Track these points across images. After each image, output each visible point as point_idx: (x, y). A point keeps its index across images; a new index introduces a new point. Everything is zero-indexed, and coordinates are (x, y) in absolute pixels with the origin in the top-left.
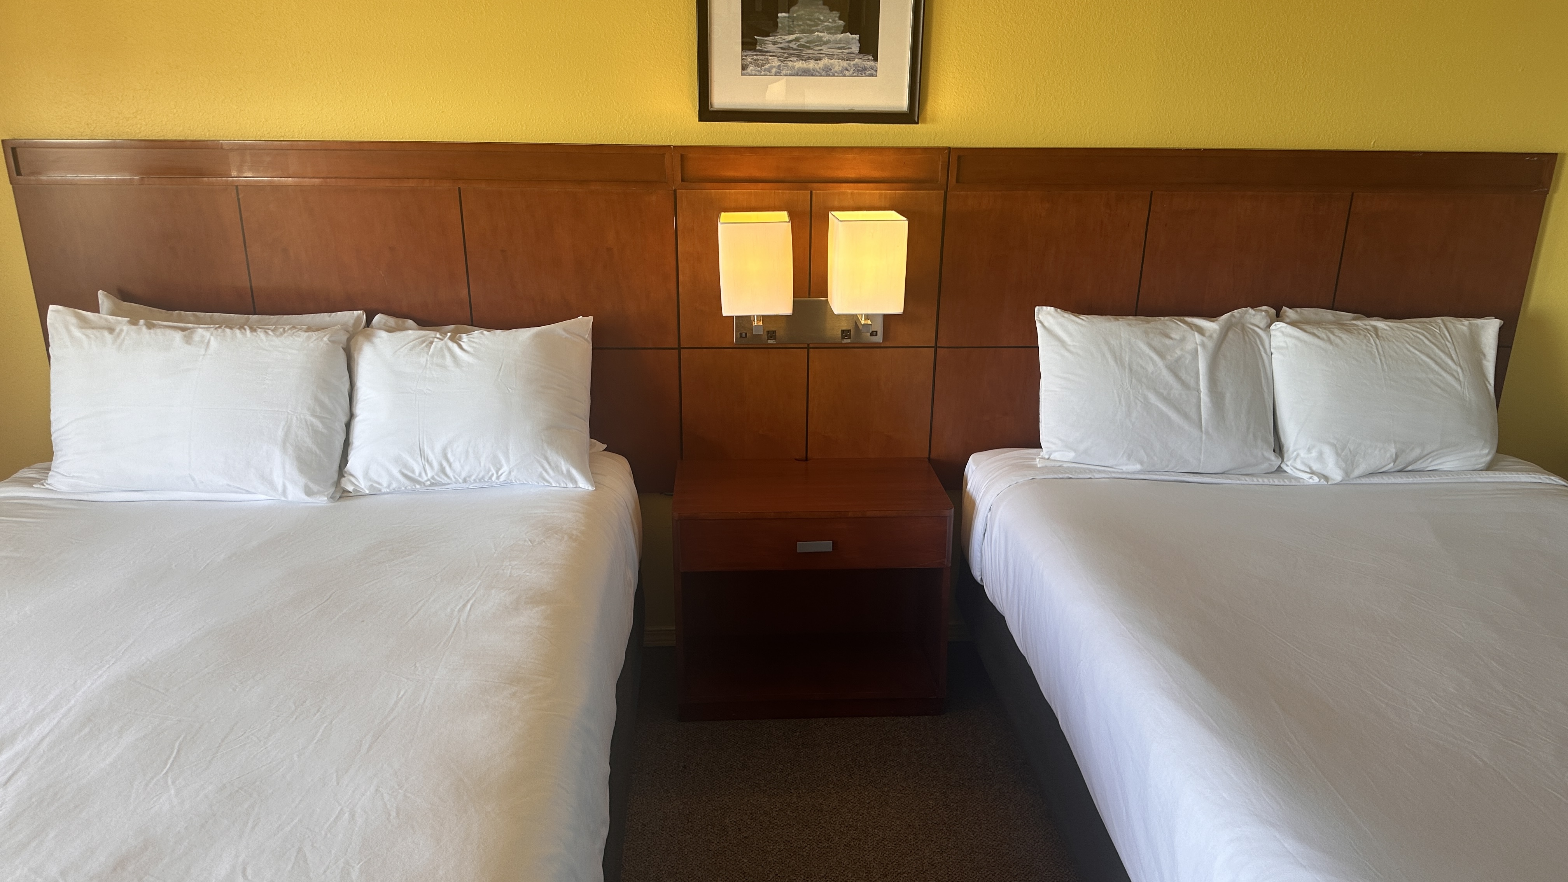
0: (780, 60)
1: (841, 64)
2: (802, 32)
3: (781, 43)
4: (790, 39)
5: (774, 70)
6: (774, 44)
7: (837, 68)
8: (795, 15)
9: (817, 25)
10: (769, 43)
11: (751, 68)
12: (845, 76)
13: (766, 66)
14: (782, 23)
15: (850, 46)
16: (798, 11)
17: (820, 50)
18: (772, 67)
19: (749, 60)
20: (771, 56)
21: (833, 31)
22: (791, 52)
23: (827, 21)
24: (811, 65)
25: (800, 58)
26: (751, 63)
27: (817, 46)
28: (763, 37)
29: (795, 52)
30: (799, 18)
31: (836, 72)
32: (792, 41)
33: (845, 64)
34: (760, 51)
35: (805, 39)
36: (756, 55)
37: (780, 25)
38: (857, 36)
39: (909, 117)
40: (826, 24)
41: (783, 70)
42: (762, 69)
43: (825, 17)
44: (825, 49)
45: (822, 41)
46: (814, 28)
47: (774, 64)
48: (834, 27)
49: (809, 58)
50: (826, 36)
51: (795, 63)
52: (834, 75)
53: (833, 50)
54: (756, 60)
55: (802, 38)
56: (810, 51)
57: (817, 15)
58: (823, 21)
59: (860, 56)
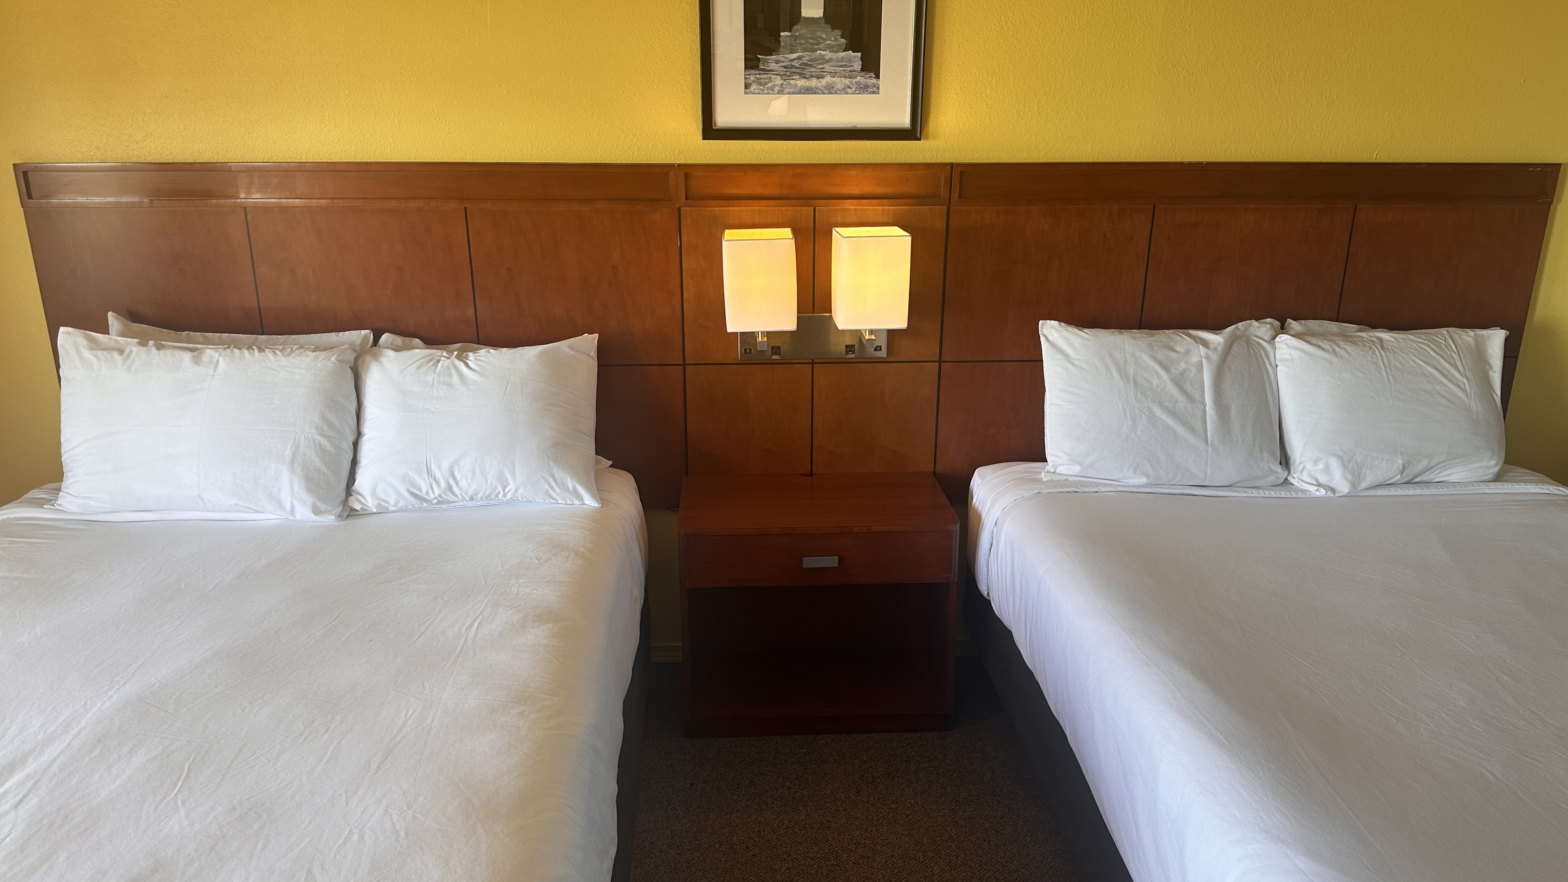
0: (782, 79)
1: (844, 82)
2: (805, 50)
3: (783, 62)
4: (792, 58)
5: (777, 89)
6: (776, 63)
7: (840, 86)
8: (797, 34)
9: (819, 43)
10: (772, 62)
11: (754, 87)
12: (847, 93)
13: (769, 85)
14: (784, 42)
15: (852, 64)
16: (800, 30)
17: (823, 68)
18: (774, 86)
19: (752, 79)
20: (773, 74)
21: (835, 49)
22: (794, 70)
23: (829, 39)
24: (814, 83)
25: (803, 76)
26: (754, 81)
27: (819, 64)
28: (765, 56)
29: (797, 70)
30: (802, 37)
31: (838, 90)
32: (794, 60)
33: (847, 81)
34: (763, 70)
35: (807, 58)
36: (759, 74)
37: (782, 44)
38: (859, 54)
39: (912, 133)
40: (828, 42)
41: (786, 88)
42: (765, 88)
43: (827, 35)
44: (827, 67)
45: (824, 59)
46: (816, 47)
47: (777, 83)
48: (837, 45)
49: (812, 76)
50: (828, 55)
51: (798, 82)
52: (836, 93)
53: (835, 68)
54: (758, 79)
55: (805, 57)
56: (813, 70)
57: (819, 34)
58: (825, 40)
59: (862, 74)
